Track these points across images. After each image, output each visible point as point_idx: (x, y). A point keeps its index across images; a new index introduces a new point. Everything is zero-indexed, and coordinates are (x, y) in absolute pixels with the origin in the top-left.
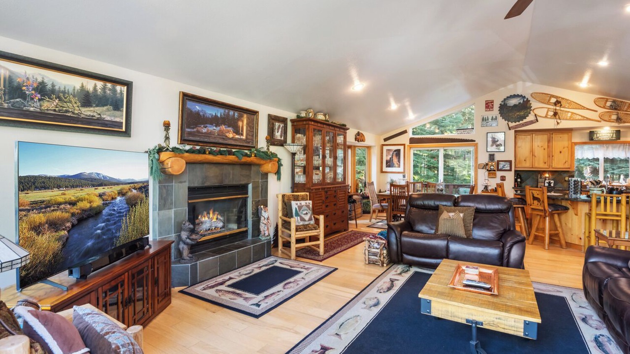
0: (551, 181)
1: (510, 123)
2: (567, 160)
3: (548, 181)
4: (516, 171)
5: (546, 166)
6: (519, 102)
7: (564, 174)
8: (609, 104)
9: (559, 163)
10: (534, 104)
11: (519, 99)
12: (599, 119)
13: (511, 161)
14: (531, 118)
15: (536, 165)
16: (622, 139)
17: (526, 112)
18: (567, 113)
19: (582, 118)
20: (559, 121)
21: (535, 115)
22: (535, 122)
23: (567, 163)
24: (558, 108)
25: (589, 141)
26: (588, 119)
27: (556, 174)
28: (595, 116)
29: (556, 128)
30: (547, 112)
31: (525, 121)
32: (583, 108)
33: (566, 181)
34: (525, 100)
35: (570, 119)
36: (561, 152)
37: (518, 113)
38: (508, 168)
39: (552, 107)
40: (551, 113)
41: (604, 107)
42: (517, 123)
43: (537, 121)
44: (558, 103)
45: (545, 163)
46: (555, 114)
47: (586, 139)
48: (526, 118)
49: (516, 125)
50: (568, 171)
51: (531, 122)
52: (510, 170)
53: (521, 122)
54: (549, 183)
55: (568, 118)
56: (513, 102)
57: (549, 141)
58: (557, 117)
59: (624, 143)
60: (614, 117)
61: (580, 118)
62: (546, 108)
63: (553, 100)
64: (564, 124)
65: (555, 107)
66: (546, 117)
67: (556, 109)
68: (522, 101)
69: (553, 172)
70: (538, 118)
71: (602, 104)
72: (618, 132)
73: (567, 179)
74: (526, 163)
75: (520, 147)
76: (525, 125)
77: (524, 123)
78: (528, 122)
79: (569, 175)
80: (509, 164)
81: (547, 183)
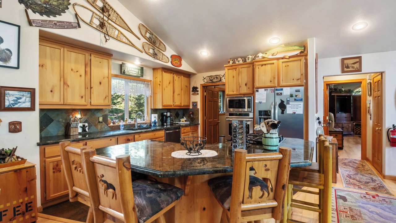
0: (86, 124)
1: (30, 11)
2: (107, 95)
3: (81, 125)
4: (41, 110)
5: (83, 102)
7: (98, 113)
8: (148, 35)
9: (97, 100)
12: (141, 48)
13: (34, 89)
14: (67, 17)
15: (70, 100)
16: (144, 77)
17: (61, 4)
18: (114, 30)
19: (128, 42)
20: (107, 38)
21: (76, 15)
22: (75, 28)
23: (107, 98)
24: (105, 18)
25: (120, 74)
26: (133, 46)
27: (89, 114)
28: (139, 43)
29: (102, 45)
30: (92, 18)
31: (58, 18)
32: (129, 30)
33: (99, 122)
35: (117, 39)
36: (100, 83)
38: (28, 105)
39: (98, 13)
40: (97, 22)
41: (145, 37)
42: (45, 18)
43: (79, 27)
44: (106, 10)
45: (82, 97)
46: (102, 25)
47: (117, 72)
48: (60, 15)
49: (42, 21)
50: (102, 109)
51: (68, 26)
52: (32, 108)
53: (52, 18)
54: (83, 127)
55: (116, 37)
57: (88, 65)
58: (105, 30)
59: (144, 81)
60: (151, 51)
61: (126, 41)
62: (91, 11)
63: (100, 3)
64: (112, 45)
65: (102, 16)
66: (90, 24)
67: (103, 19)
69: (85, 111)
70: (81, 23)
71: (143, 32)
72: (142, 69)
73: (101, 119)
74: (53, 96)
75: (42, 66)
76: (59, 26)
77: (58, 22)
78: (63, 22)
79: (103, 114)
80: (29, 95)
81: (81, 127)
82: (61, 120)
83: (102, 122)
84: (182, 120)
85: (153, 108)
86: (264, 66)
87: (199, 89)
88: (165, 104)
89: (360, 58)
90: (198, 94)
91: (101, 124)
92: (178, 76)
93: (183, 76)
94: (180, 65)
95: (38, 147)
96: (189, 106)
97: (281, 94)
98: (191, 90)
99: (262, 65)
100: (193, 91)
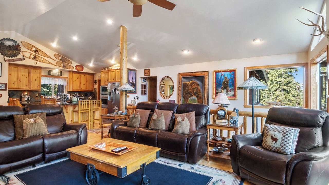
0: (29, 97)
1: (5, 57)
2: (39, 85)
3: (27, 97)
4: (9, 91)
5: (27, 88)
6: (13, 44)
7: (36, 92)
8: (60, 58)
9: (34, 86)
10: (23, 49)
11: (12, 42)
12: (56, 64)
13: (6, 83)
14: (20, 56)
15: (21, 87)
16: (63, 76)
17: (17, 52)
18: (41, 58)
19: (49, 63)
20: (37, 62)
21: (23, 55)
22: (23, 60)
24: (36, 54)
25: (48, 75)
26: (51, 64)
27: (31, 93)
28: (54, 63)
29: (35, 65)
30: (30, 55)
31: (16, 58)
32: (49, 57)
33: (36, 96)
34: (17, 44)
35: (43, 62)
36: (36, 80)
37: (12, 52)
38: (4, 88)
39: (33, 53)
40: (32, 57)
41: (58, 59)
42: (11, 58)
43: (24, 59)
44: (36, 51)
45: (27, 86)
46: (35, 57)
47: (47, 74)
48: (17, 56)
49: (10, 60)
50: (38, 91)
51: (20, 60)
52: (6, 90)
53: (13, 58)
54: (28, 98)
55: (42, 61)
56: (8, 43)
57: (29, 73)
58: (36, 59)
59: (63, 78)
60: (62, 65)
61: (47, 62)
62: (30, 53)
63: (34, 49)
64: (40, 64)
65: (35, 54)
66: (29, 58)
67: (35, 55)
68: (14, 45)
69: (29, 91)
70: (25, 58)
71: (57, 57)
72: (61, 72)
73: (37, 95)
74: (14, 85)
75: (10, 74)
76: (16, 60)
77: (16, 59)
78: (18, 59)
79: (38, 93)
80: (5, 85)
81: (27, 98)
82: (18, 95)
83: (38, 97)
84: (89, 98)
85: (68, 91)
86: (112, 73)
87: (97, 82)
88: (74, 89)
89: (149, 70)
90: (97, 84)
91: (37, 97)
92: (84, 75)
93: (87, 75)
94: (83, 70)
95: (7, 103)
96: (93, 90)
97: (115, 85)
98: (94, 82)
99: (111, 72)
100: (95, 83)
